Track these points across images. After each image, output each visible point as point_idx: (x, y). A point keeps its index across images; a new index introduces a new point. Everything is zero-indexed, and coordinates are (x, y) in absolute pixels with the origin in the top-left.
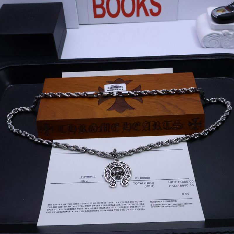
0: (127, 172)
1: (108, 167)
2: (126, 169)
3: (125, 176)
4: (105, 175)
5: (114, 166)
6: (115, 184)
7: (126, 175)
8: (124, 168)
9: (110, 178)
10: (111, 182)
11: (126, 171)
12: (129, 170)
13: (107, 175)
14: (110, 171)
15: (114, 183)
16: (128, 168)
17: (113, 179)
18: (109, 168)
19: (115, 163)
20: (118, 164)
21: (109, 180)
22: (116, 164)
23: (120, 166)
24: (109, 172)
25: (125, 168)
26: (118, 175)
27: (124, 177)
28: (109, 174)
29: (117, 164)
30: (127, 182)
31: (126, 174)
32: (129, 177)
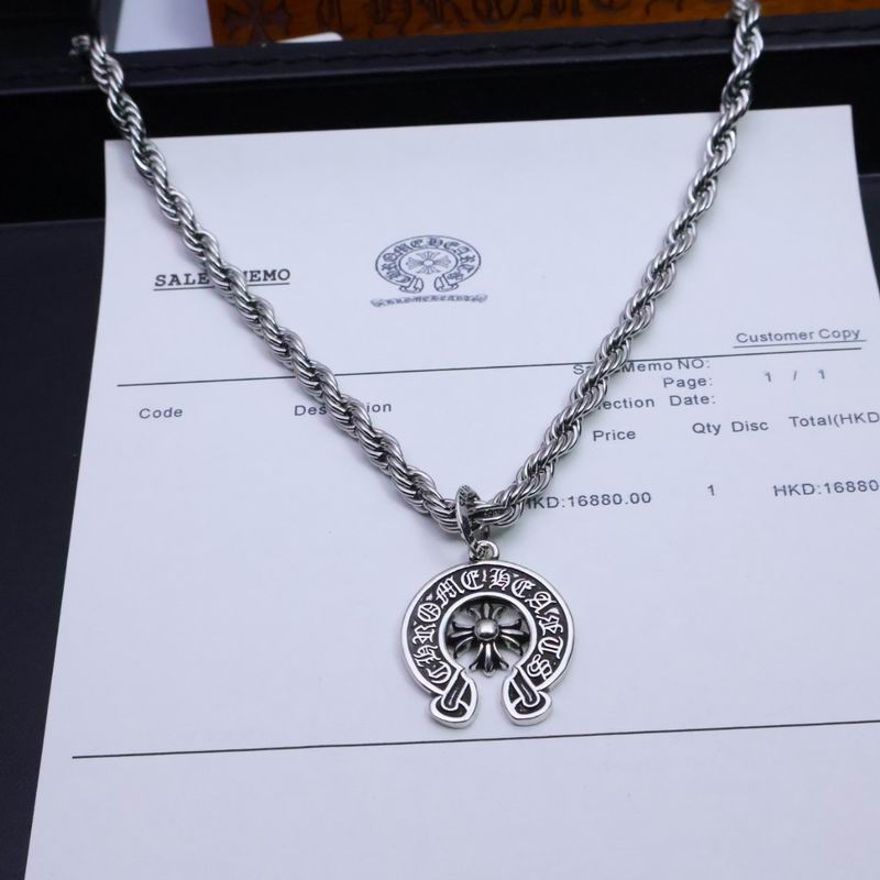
0: (549, 633)
1: (430, 597)
2: (542, 612)
3: (529, 660)
4: (410, 642)
5: (468, 592)
6: (469, 703)
7: (536, 651)
8: (527, 605)
9: (435, 665)
10: (444, 693)
11: (539, 630)
12: (557, 626)
13: (419, 644)
14: (438, 622)
15: (459, 701)
16: (555, 610)
17: (454, 669)
18: (439, 602)
19: (475, 574)
20: (496, 583)
21: (429, 679)
22: (479, 581)
23: (508, 591)
24: (437, 629)
25: (532, 611)
26: (488, 653)
27: (524, 666)
28: (436, 636)
29: (489, 580)
30: (543, 701)
31: (541, 649)
32: (555, 668)
